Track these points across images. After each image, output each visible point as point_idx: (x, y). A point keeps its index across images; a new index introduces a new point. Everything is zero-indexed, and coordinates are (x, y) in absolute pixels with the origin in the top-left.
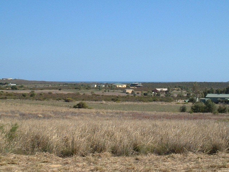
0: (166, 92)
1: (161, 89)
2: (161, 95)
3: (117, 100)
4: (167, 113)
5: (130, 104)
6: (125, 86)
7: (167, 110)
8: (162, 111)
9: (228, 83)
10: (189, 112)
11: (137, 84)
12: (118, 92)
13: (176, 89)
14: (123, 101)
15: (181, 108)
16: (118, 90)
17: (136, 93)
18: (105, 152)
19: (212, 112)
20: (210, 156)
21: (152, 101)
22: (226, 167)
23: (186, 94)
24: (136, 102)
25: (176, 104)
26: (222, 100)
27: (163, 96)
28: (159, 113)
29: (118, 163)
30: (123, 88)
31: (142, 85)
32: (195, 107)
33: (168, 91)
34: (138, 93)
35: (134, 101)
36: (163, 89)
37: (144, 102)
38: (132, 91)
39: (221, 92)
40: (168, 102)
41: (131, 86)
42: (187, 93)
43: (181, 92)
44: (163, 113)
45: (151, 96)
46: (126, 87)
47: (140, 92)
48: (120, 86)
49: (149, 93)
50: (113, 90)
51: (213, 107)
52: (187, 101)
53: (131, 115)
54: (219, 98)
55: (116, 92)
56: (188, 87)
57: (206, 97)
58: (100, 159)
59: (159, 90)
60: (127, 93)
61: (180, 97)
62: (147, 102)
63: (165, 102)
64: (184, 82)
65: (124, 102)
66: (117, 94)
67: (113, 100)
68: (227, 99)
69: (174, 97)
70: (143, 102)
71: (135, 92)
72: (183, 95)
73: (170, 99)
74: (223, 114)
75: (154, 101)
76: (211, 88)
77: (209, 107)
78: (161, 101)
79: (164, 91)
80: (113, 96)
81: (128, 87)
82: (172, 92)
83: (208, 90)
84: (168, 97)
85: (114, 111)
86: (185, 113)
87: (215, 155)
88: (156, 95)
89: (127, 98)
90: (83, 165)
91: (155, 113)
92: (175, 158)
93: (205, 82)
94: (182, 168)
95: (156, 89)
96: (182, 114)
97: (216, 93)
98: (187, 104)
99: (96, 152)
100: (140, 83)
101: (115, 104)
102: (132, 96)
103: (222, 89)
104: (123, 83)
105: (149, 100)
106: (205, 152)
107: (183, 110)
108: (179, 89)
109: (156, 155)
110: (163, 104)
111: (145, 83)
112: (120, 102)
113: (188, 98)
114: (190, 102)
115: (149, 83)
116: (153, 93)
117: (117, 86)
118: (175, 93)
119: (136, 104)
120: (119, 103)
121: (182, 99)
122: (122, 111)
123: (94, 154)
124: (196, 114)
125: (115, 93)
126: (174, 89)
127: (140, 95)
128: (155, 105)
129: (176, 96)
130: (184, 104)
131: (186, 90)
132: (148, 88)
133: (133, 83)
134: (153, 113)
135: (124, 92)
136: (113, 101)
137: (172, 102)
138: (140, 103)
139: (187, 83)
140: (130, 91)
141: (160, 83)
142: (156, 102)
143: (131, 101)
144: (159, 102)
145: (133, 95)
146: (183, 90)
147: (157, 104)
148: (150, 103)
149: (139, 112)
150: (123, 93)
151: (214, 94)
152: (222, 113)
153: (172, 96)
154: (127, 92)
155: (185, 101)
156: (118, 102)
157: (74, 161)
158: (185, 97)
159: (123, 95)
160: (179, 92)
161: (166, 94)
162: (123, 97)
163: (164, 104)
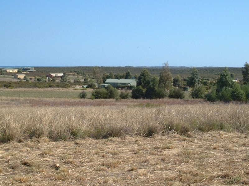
0: (62, 77)
1: (56, 74)
2: (56, 80)
3: (10, 86)
4: (66, 99)
5: (25, 90)
6: (16, 71)
7: (66, 96)
8: (61, 98)
9: (127, 67)
10: (90, 99)
11: (29, 69)
12: (9, 78)
13: (72, 74)
14: (16, 87)
15: (81, 94)
16: (8, 75)
17: (28, 79)
18: (43, 137)
19: (114, 98)
20: (147, 139)
21: (48, 87)
22: (169, 149)
23: (82, 79)
24: (31, 88)
25: (74, 90)
26: (122, 85)
27: (59, 82)
28: (58, 100)
29: (60, 147)
30: (14, 73)
31: (35, 70)
32: (95, 93)
33: (64, 76)
34: (31, 79)
35: (29, 87)
36: (58, 74)
37: (40, 88)
38: (24, 76)
39: (121, 78)
40: (65, 88)
41: (23, 71)
42: (84, 78)
43: (78, 77)
44: (63, 100)
45: (46, 81)
46: (18, 73)
47: (33, 77)
48: (11, 71)
49: (43, 79)
50: (3, 76)
51: (114, 93)
52: (85, 87)
53: (28, 102)
54: (119, 83)
55: (7, 77)
56: (85, 72)
57: (106, 82)
58: (39, 145)
59: (54, 75)
60: (19, 79)
61: (77, 82)
62: (42, 88)
63: (62, 88)
64: (80, 67)
65: (18, 88)
66: (8, 79)
67: (5, 86)
68: (127, 85)
69: (71, 82)
70: (38, 88)
71: (27, 77)
72: (81, 80)
73: (67, 85)
74: (126, 100)
75: (50, 86)
76: (110, 73)
77: (110, 93)
78: (58, 86)
79: (59, 76)
80: (3, 82)
81: (19, 72)
82: (68, 77)
83: (106, 75)
84: (64, 83)
85: (9, 97)
86: (86, 99)
87: (152, 138)
88: (50, 81)
89: (20, 84)
90: (27, 150)
91: (54, 100)
92: (114, 142)
93: (102, 67)
94: (128, 150)
95: (51, 74)
96: (82, 100)
97: (115, 78)
98: (86, 90)
99: (34, 138)
100: (32, 67)
101: (8, 91)
102: (25, 82)
103: (121, 74)
104: (14, 68)
105: (45, 86)
106: (142, 135)
107: (83, 96)
108: (74, 74)
109: (94, 139)
110: (60, 90)
111: (37, 67)
112: (14, 88)
113: (85, 84)
114: (88, 88)
115: (42, 68)
116: (47, 78)
117: (8, 71)
118: (71, 78)
119: (31, 91)
120: (13, 90)
121: (79, 85)
122: (17, 98)
123: (32, 140)
124: (97, 100)
125: (5, 78)
126: (69, 73)
127: (33, 80)
128: (52, 91)
129: (72, 81)
130: (83, 90)
131: (83, 75)
132: (42, 73)
133: (25, 68)
134: (52, 100)
135: (16, 77)
136: (5, 88)
137: (69, 88)
138: (36, 89)
139: (83, 67)
140: (22, 77)
141: (54, 67)
142: (52, 88)
143: (25, 87)
144: (56, 88)
145: (25, 80)
146: (79, 75)
147: (54, 90)
148: (47, 89)
149: (37, 99)
150: (14, 79)
151: (114, 79)
152: (124, 99)
153: (69, 82)
154: (18, 77)
155: (83, 87)
156: (11, 89)
157: (14, 147)
158: (83, 82)
159: (14, 80)
160: (75, 77)
161: (62, 79)
162: (16, 83)
163: (62, 90)
